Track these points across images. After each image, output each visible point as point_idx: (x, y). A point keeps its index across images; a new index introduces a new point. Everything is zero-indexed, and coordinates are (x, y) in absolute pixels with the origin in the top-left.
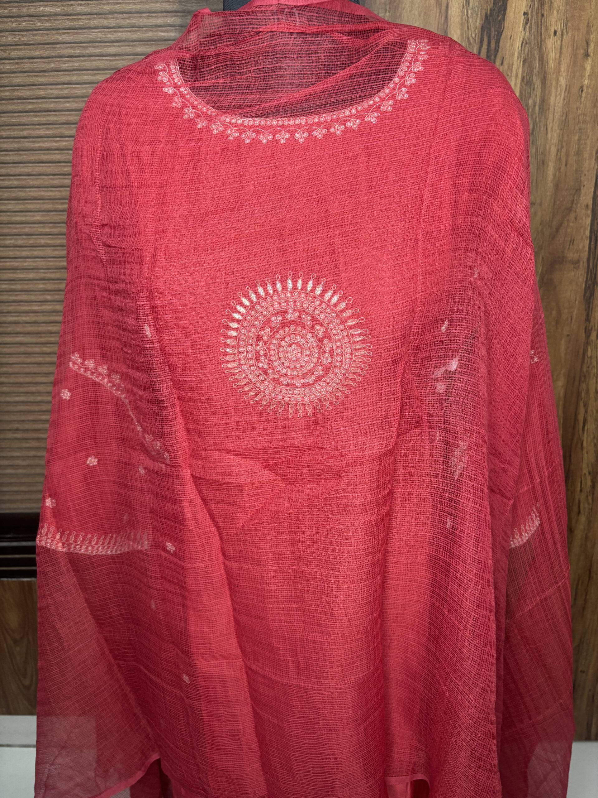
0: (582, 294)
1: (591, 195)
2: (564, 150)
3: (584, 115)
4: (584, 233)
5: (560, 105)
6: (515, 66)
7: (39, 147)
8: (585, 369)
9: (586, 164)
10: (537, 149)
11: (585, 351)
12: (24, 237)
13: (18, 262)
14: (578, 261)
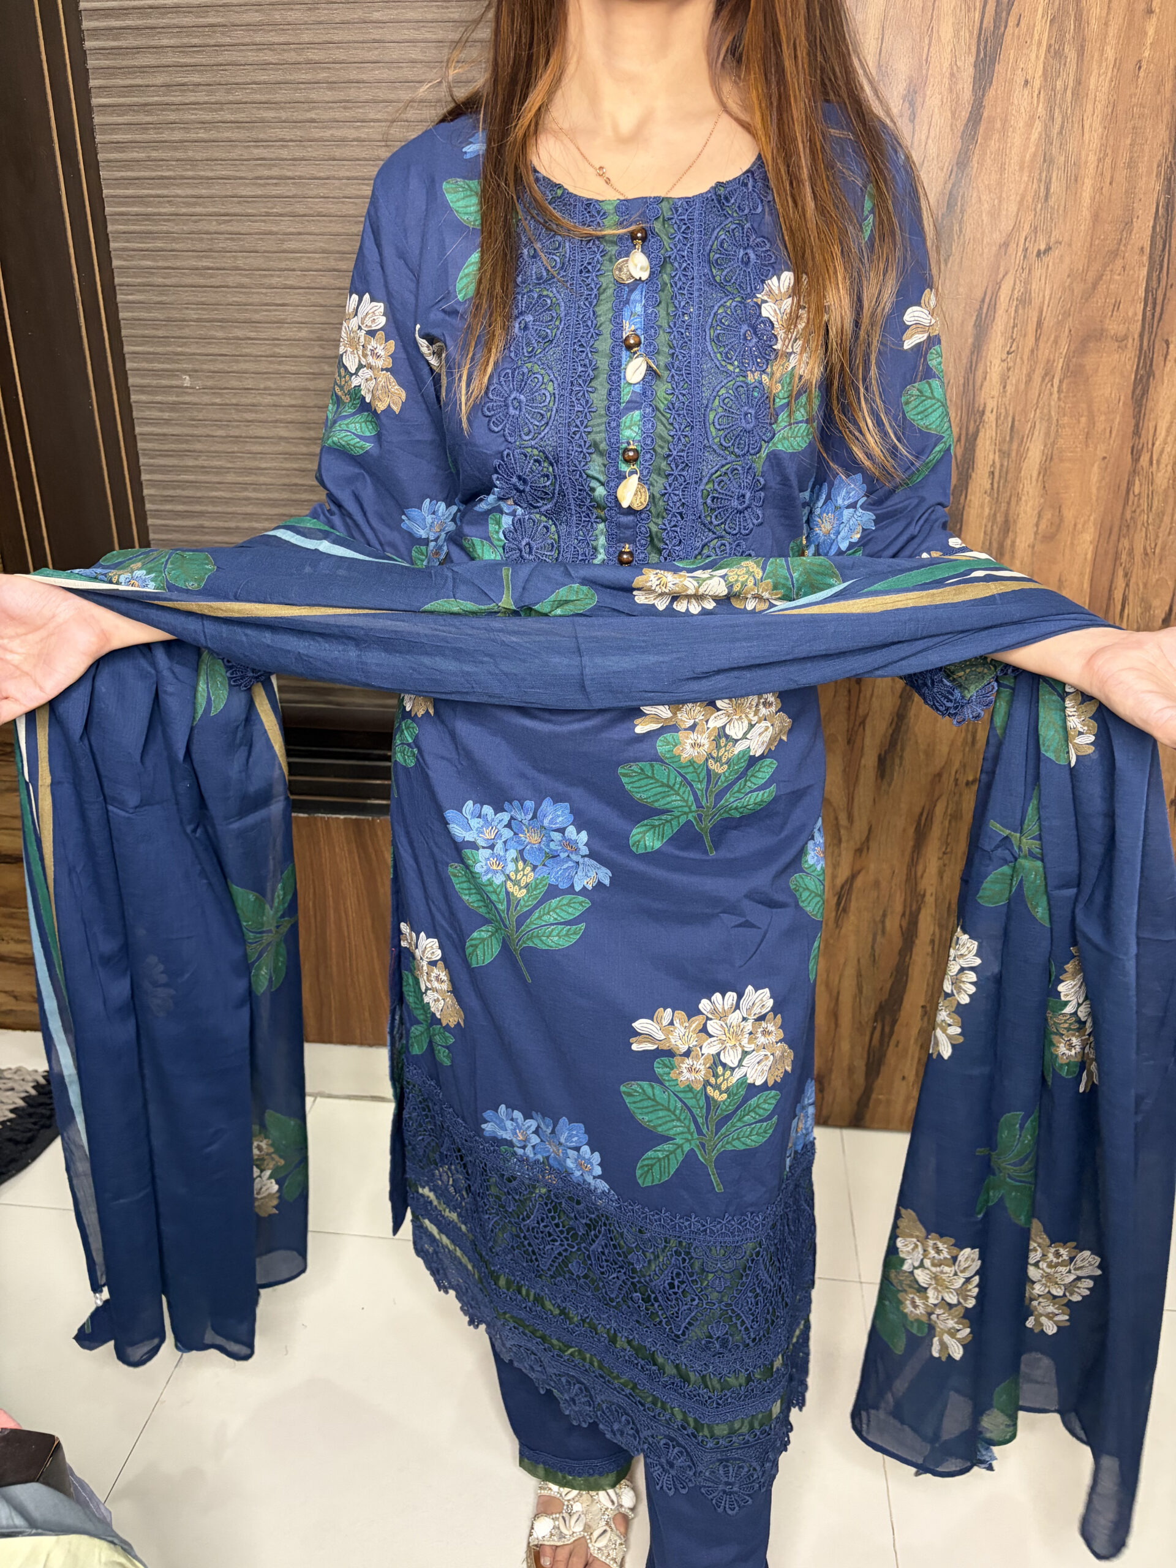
0: (1130, 392)
1: (1149, 232)
2: (1108, 160)
3: (1142, 106)
4: (1137, 293)
5: (1105, 89)
6: (1038, 28)
7: (332, 135)
8: (1128, 515)
9: (1142, 183)
10: (1067, 157)
11: (1130, 484)
12: (299, 273)
13: (286, 311)
14: (1125, 338)
